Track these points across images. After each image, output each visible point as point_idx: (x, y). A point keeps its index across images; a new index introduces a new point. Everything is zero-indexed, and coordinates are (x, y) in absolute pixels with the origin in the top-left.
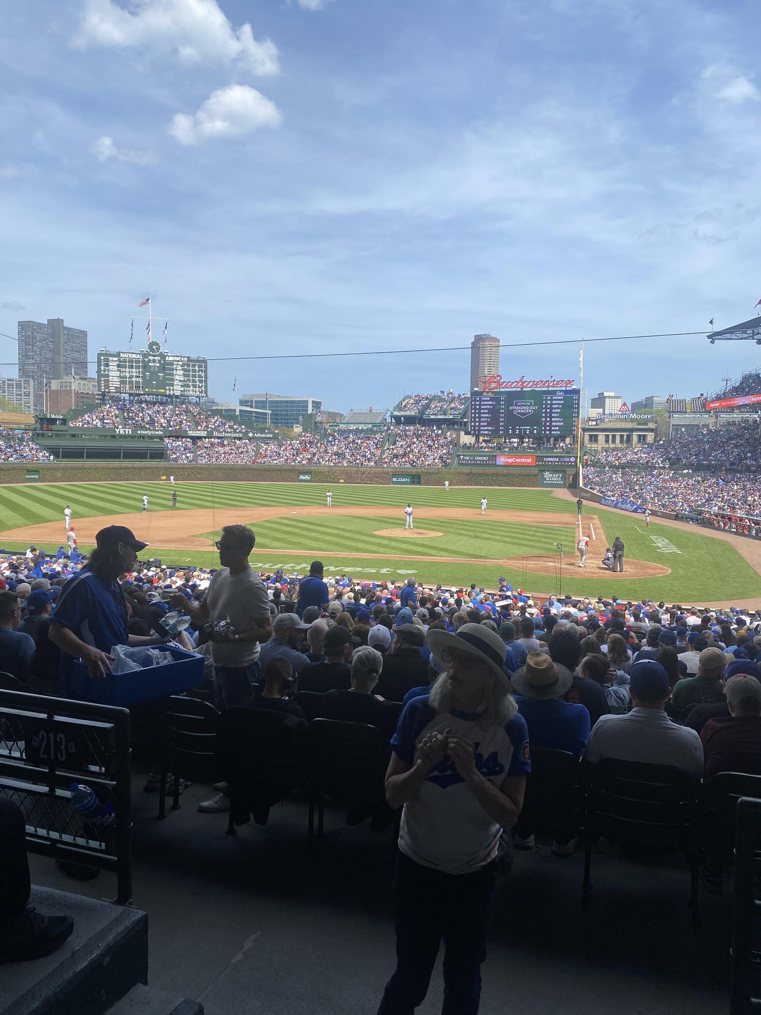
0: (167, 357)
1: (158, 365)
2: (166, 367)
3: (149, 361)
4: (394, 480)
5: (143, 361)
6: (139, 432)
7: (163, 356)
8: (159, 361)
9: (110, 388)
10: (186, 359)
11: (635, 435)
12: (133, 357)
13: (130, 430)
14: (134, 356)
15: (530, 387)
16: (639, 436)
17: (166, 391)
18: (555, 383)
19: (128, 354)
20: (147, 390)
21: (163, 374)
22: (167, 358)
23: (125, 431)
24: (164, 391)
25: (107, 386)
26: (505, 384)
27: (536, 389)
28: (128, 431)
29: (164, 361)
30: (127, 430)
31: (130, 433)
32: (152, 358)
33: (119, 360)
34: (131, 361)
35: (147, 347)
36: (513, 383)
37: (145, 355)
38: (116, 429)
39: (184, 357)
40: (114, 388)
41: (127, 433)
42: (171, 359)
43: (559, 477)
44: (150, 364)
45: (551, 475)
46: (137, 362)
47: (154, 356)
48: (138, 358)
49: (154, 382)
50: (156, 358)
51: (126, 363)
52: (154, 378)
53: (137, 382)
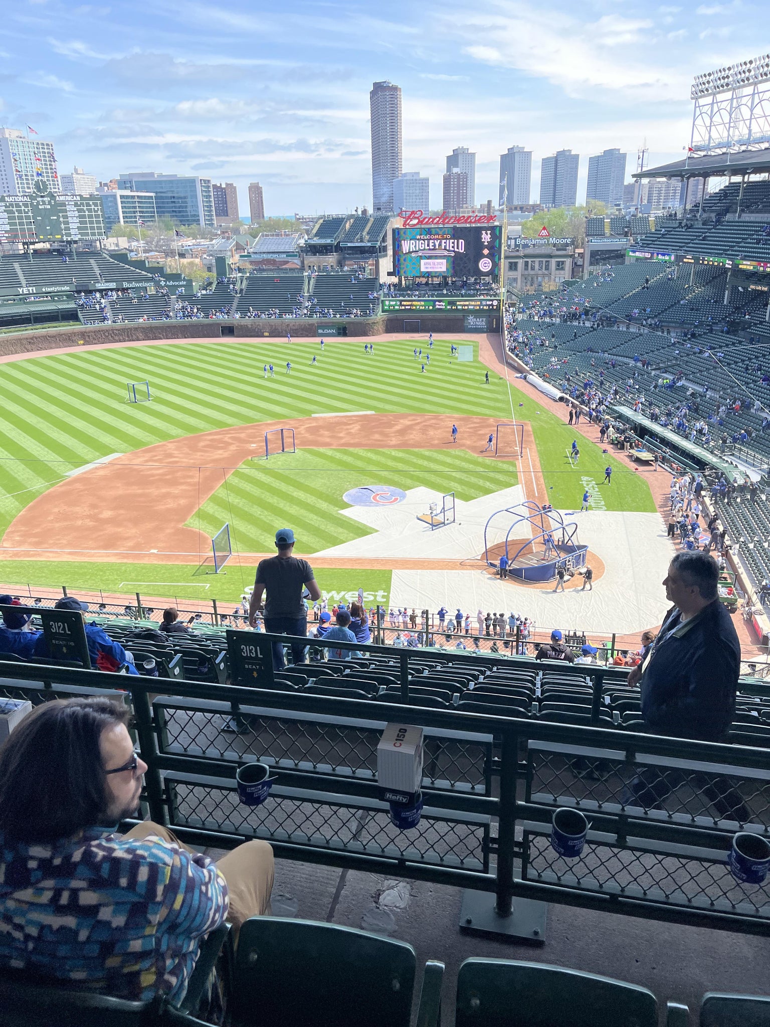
1: (49, 207)
2: (59, 208)
3: (38, 202)
4: (320, 331)
5: (32, 204)
6: (44, 289)
7: (52, 196)
8: (50, 203)
10: (78, 198)
11: (553, 261)
14: (20, 199)
15: (452, 223)
16: (558, 264)
17: (62, 236)
18: (477, 218)
19: (13, 197)
20: (42, 237)
21: (55, 218)
22: (57, 198)
23: (29, 290)
24: (60, 236)
26: (427, 220)
27: (458, 226)
29: (55, 201)
30: (30, 289)
32: (40, 199)
33: (6, 206)
34: (18, 205)
35: (33, 186)
36: (435, 219)
37: (33, 196)
39: (76, 196)
40: (4, 238)
42: (62, 198)
43: (482, 321)
44: (40, 207)
45: (475, 320)
46: (25, 205)
47: (42, 197)
48: (26, 201)
49: (47, 228)
50: (45, 199)
51: (13, 207)
52: (47, 222)
53: (30, 230)
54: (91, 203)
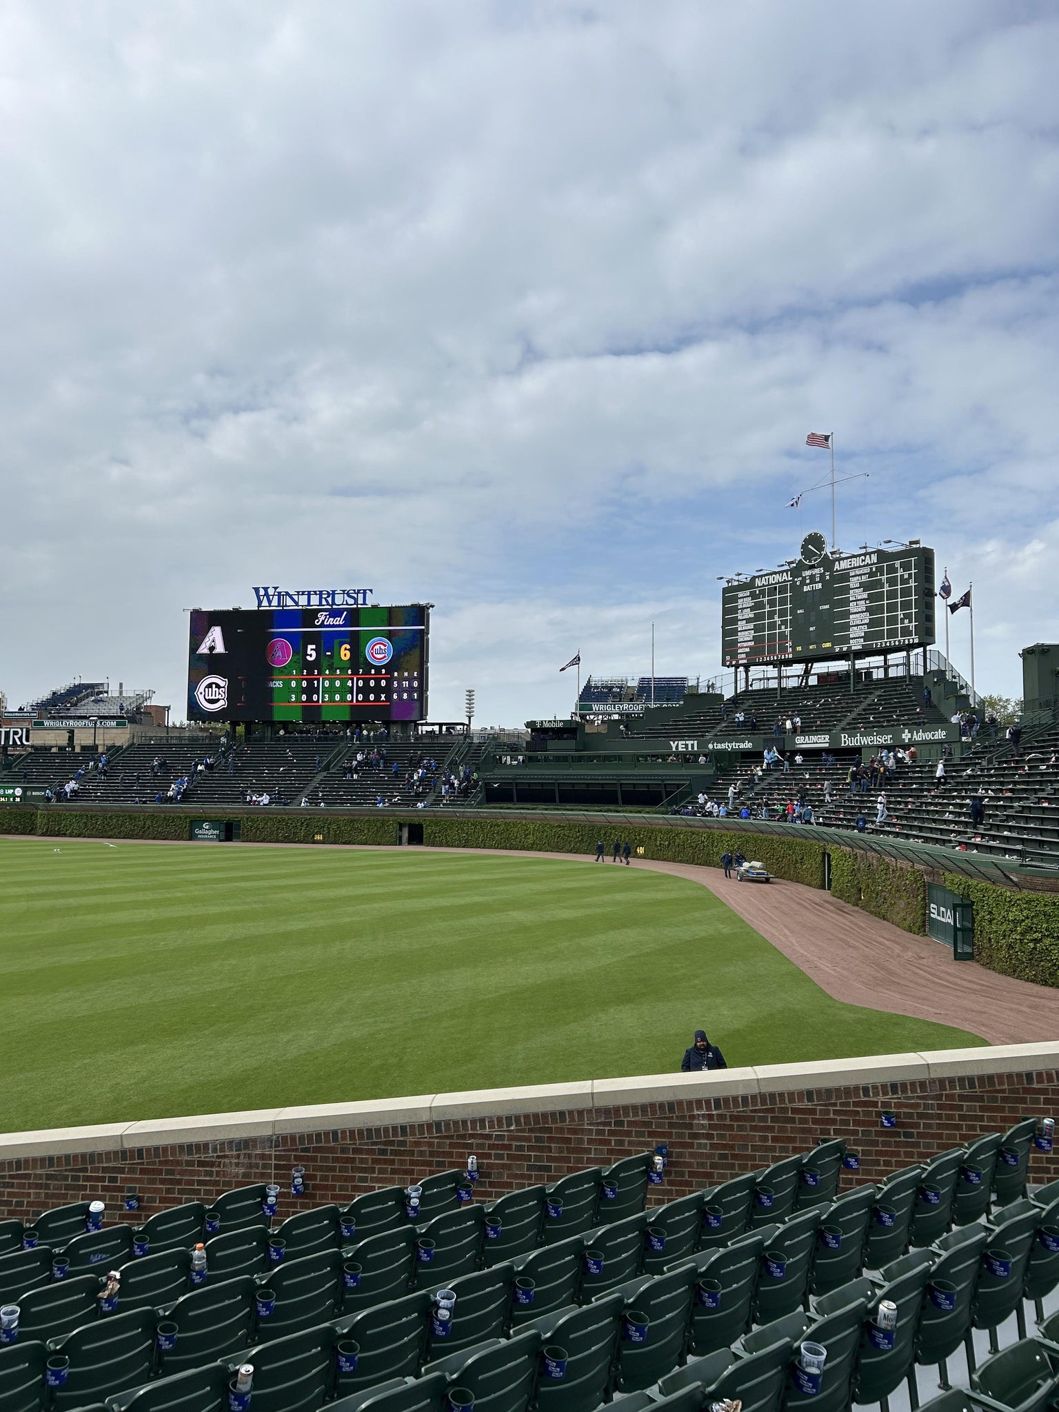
0: (837, 563)
1: (820, 586)
2: (836, 584)
3: (803, 583)
5: (793, 585)
6: (710, 746)
7: (827, 563)
8: (822, 576)
9: (740, 656)
10: (874, 558)
12: (776, 581)
13: (696, 742)
14: (777, 577)
17: (833, 645)
19: (767, 577)
20: (799, 649)
21: (827, 607)
22: (837, 567)
23: (687, 746)
24: (828, 645)
25: (734, 655)
28: (693, 745)
29: (831, 573)
30: (690, 743)
31: (696, 749)
32: (807, 573)
33: (753, 595)
34: (772, 591)
35: (800, 550)
37: (797, 570)
38: (671, 743)
39: (870, 554)
40: (744, 656)
41: (690, 749)
42: (844, 565)
44: (806, 589)
46: (783, 590)
47: (813, 567)
48: (785, 581)
49: (811, 629)
50: (817, 571)
51: (764, 597)
52: (813, 619)
53: (782, 635)
54: (897, 564)
